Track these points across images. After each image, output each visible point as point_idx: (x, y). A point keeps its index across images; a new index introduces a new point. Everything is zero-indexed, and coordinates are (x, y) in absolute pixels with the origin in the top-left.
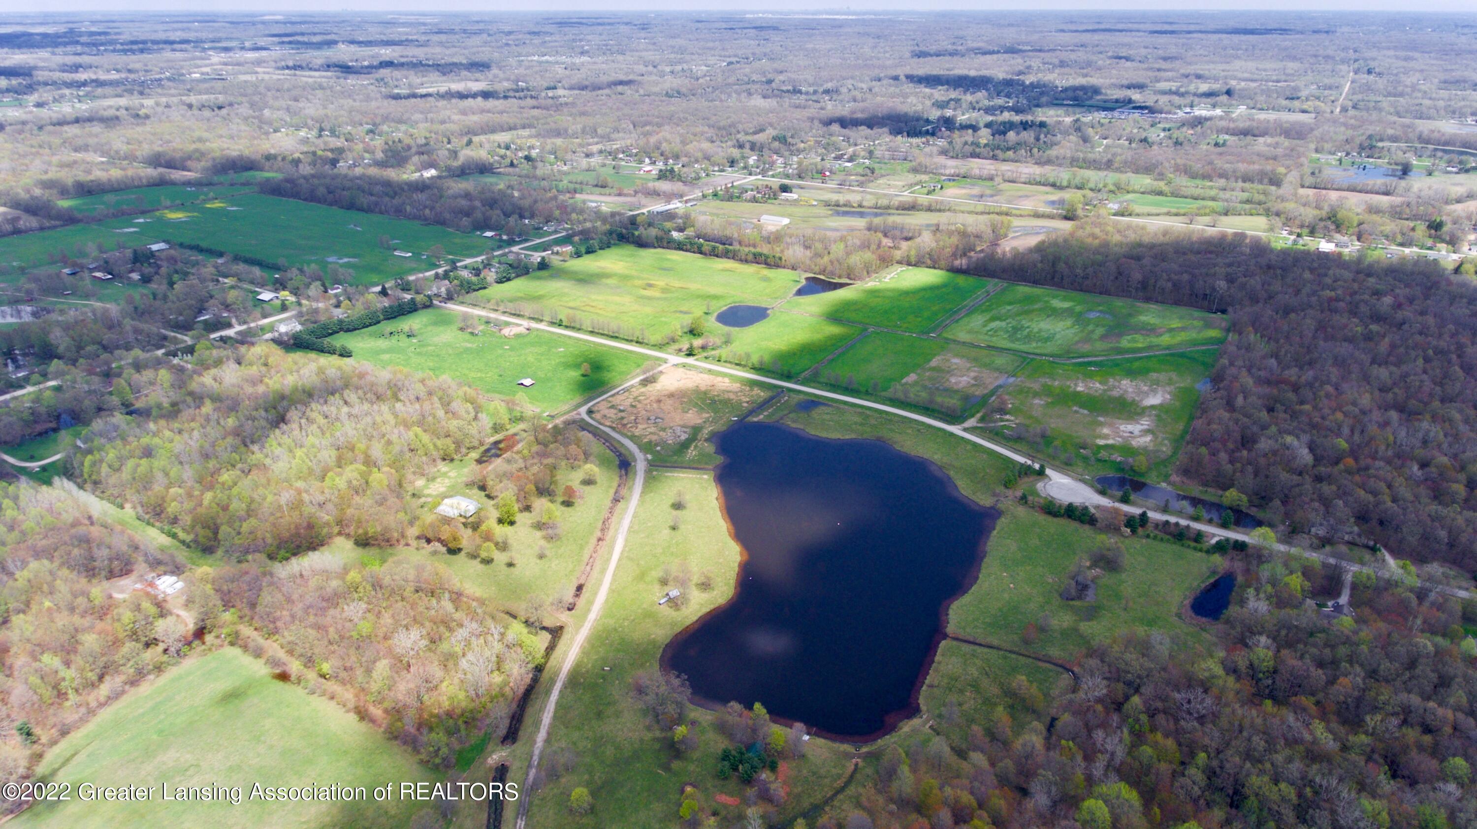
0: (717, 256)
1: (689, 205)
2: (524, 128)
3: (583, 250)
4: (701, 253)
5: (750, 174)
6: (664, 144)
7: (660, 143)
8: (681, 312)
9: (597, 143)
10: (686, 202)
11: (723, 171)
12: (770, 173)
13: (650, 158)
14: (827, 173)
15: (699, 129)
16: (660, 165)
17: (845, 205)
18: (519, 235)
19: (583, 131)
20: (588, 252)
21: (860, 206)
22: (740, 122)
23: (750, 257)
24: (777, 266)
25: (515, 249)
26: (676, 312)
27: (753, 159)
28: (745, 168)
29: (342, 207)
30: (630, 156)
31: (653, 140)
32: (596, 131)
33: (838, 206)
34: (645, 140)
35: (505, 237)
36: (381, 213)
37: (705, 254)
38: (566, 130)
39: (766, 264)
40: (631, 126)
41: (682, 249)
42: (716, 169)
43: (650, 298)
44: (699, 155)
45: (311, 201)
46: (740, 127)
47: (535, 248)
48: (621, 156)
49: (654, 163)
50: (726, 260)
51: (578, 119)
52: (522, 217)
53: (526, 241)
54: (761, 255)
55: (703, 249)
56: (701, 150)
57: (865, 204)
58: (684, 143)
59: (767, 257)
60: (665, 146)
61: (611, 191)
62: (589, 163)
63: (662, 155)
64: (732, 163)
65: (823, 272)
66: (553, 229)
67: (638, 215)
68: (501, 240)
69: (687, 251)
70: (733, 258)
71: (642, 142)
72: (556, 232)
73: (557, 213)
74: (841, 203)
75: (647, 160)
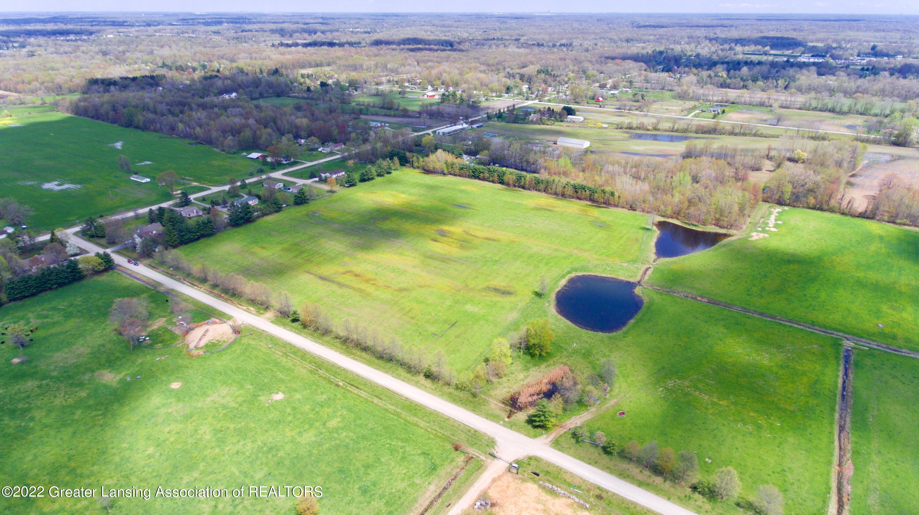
0: (523, 188)
1: (474, 126)
2: (329, 65)
3: (356, 176)
4: (502, 182)
5: (527, 99)
6: (445, 75)
7: (441, 74)
8: (496, 290)
9: (387, 76)
10: (472, 123)
11: (501, 96)
12: (547, 98)
13: (433, 86)
14: (601, 99)
15: (473, 65)
16: (442, 91)
17: (638, 128)
18: (287, 158)
19: (376, 66)
20: (363, 180)
21: (655, 129)
22: (505, 61)
23: (569, 191)
24: (607, 204)
25: (277, 174)
26: (488, 289)
27: (525, 87)
28: (520, 94)
29: (122, 125)
30: (415, 84)
31: (434, 72)
32: (386, 66)
33: (631, 128)
34: (427, 72)
35: (269, 159)
36: (155, 131)
37: (508, 185)
38: (361, 66)
39: (592, 200)
40: (416, 63)
41: (478, 178)
42: (494, 95)
43: (444, 259)
44: (477, 83)
45: (98, 119)
46: (506, 64)
47: (300, 175)
48: (407, 84)
49: (436, 90)
50: (534, 193)
51: (373, 58)
52: (297, 137)
53: (295, 163)
54: (583, 188)
55: (506, 178)
56: (478, 79)
57: (660, 126)
58: (461, 74)
59: (593, 192)
60: (445, 77)
61: (396, 112)
62: (378, 89)
63: (443, 84)
64: (508, 90)
65: (677, 214)
66: (328, 150)
67: (423, 135)
68: (265, 163)
69: (484, 179)
70: (545, 191)
71: (425, 73)
72: (331, 153)
73: (335, 132)
74: (635, 126)
75: (430, 87)
